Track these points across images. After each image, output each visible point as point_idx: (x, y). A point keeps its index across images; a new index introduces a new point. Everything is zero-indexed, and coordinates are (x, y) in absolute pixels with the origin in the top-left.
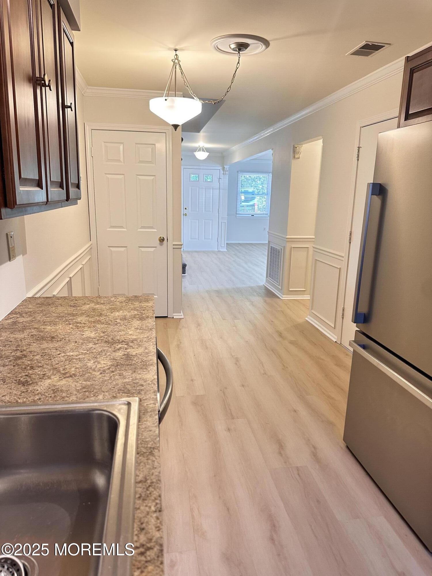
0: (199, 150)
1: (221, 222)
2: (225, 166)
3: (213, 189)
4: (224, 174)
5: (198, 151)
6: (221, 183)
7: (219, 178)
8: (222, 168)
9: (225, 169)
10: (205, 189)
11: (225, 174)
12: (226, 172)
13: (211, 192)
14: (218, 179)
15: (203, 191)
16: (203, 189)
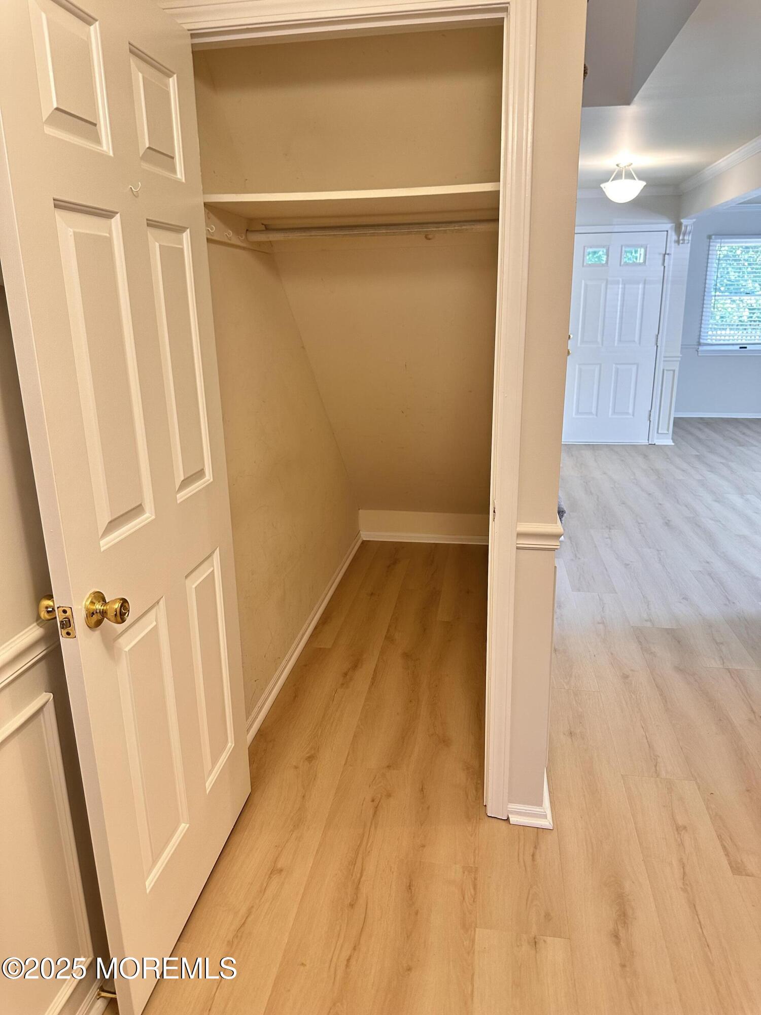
0: (618, 176)
1: (663, 370)
2: (682, 221)
3: (645, 284)
4: (678, 242)
5: (612, 180)
6: (669, 265)
7: (664, 253)
8: (674, 225)
9: (683, 228)
10: (624, 284)
11: (681, 242)
12: (684, 234)
13: (640, 291)
14: (661, 257)
15: (619, 288)
16: (619, 284)
